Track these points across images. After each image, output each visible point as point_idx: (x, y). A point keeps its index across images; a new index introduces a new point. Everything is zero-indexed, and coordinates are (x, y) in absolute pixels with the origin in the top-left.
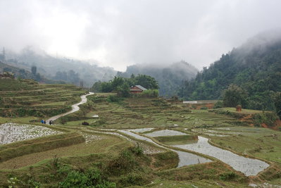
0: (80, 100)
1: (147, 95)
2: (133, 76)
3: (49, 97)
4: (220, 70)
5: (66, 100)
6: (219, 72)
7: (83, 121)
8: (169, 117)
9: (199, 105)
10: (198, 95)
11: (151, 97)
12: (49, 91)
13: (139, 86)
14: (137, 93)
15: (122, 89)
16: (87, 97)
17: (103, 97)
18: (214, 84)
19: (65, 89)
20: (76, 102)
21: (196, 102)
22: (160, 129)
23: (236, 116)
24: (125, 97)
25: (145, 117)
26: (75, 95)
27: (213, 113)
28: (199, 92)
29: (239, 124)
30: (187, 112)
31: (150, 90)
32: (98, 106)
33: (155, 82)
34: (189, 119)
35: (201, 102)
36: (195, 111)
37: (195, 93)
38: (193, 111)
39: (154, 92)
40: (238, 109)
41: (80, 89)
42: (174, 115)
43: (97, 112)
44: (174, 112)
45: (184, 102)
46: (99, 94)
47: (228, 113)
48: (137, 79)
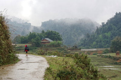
1: (53, 45)
2: (43, 32)
4: (114, 25)
6: (114, 27)
10: (97, 44)
11: (56, 46)
13: (47, 39)
14: (46, 44)
15: (35, 41)
17: (22, 47)
18: (109, 36)
23: (115, 59)
24: (38, 46)
27: (100, 57)
28: (97, 42)
29: (116, 64)
31: (55, 41)
33: (59, 35)
37: (94, 43)
39: (58, 43)
40: (117, 54)
46: (19, 45)
47: (110, 57)
48: (46, 34)
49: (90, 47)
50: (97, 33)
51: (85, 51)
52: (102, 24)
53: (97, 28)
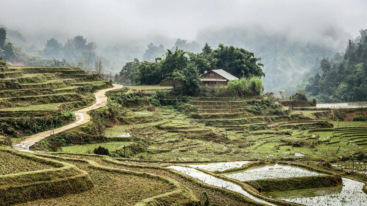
0: (93, 100)
1: (238, 92)
2: (207, 49)
3: (28, 93)
5: (62, 100)
7: (97, 146)
8: (285, 138)
9: (351, 111)
10: (350, 90)
11: (246, 95)
12: (27, 80)
13: (220, 72)
14: (216, 87)
16: (108, 94)
17: (144, 95)
19: (62, 76)
20: (84, 104)
21: (345, 105)
22: (262, 164)
25: (232, 138)
26: (83, 90)
28: (351, 83)
30: (324, 126)
31: (244, 79)
32: (131, 113)
33: (254, 60)
34: (327, 142)
35: (354, 106)
36: (342, 124)
37: (342, 86)
38: (336, 124)
39: (254, 84)
41: (92, 78)
42: (295, 133)
43: (129, 127)
44: (296, 128)
45: (319, 106)
46: (133, 89)
48: (216, 57)
49: (331, 97)
50: (350, 60)
51: (328, 109)
52: (362, 33)
53: (350, 43)
